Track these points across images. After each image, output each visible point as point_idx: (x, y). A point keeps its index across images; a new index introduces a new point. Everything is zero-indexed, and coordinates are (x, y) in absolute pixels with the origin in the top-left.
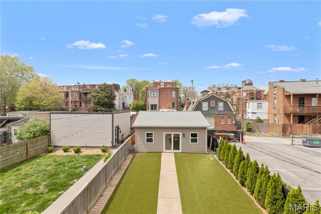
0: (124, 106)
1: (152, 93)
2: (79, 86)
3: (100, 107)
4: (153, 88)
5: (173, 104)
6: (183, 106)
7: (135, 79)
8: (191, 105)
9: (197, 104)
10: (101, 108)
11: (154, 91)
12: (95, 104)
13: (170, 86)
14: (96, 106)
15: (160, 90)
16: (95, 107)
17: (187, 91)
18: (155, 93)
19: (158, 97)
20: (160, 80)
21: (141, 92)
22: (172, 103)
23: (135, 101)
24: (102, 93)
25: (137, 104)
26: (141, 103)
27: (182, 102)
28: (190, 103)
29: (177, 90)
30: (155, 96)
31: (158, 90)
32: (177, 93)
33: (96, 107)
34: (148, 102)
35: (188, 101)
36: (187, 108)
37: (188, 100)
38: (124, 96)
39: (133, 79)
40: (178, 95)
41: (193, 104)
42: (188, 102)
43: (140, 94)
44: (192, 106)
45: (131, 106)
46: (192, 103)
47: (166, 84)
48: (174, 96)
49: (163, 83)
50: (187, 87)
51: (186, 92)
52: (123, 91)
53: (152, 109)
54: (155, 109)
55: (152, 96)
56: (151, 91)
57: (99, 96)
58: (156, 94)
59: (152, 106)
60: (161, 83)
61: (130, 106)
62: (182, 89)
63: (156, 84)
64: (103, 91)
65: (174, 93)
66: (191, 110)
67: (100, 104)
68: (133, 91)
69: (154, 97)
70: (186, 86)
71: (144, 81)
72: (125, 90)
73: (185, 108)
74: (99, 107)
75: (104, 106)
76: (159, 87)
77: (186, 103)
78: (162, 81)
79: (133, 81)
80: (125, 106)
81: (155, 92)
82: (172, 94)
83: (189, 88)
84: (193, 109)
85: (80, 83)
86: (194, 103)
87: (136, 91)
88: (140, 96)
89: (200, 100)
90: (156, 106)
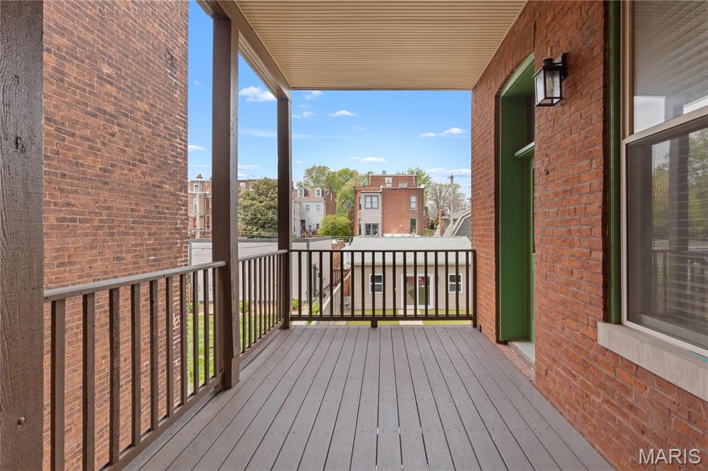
0: (304, 228)
1: (368, 199)
2: (201, 182)
3: (257, 230)
4: (370, 188)
5: (413, 222)
6: (432, 227)
7: (325, 168)
8: (451, 225)
9: (461, 222)
10: (259, 231)
11: (371, 196)
12: (247, 224)
13: (405, 185)
14: (249, 227)
15: (385, 193)
16: (246, 230)
17: (440, 193)
18: (375, 199)
19: (380, 209)
20: (384, 172)
21: (338, 195)
22: (409, 222)
23: (329, 217)
24: (261, 199)
25: (333, 223)
26: (343, 220)
27: (431, 219)
28: (447, 221)
29: (420, 193)
30: (374, 206)
31: (381, 193)
32: (421, 201)
33: (249, 230)
34: (358, 217)
35: (443, 217)
36: (442, 232)
37: (443, 215)
38: (304, 204)
39: (320, 167)
40: (423, 204)
41: (454, 224)
42: (444, 219)
43: (337, 200)
44: (452, 227)
45: (321, 227)
46: (452, 222)
47: (396, 179)
48: (414, 205)
49: (390, 179)
50: (441, 185)
51: (440, 195)
52: (301, 194)
53: (368, 233)
54: (375, 233)
55: (368, 205)
56: (365, 196)
57: (255, 206)
58: (377, 201)
59: (368, 226)
60: (386, 179)
61: (318, 228)
62: (429, 190)
63: (376, 180)
64: (263, 197)
65: (413, 199)
66: (449, 235)
67: (257, 222)
68: (323, 195)
69: (372, 208)
70: (439, 183)
71: (346, 172)
72: (306, 194)
73: (438, 232)
74: (255, 229)
75: (266, 226)
76: (382, 187)
77: (440, 221)
78: (388, 173)
79: (322, 170)
80: (307, 228)
81: (373, 198)
82: (409, 202)
83: (446, 186)
84: (454, 232)
85: (202, 176)
86: (455, 220)
87: (330, 194)
88: (337, 205)
89: (466, 215)
90: (375, 226)
